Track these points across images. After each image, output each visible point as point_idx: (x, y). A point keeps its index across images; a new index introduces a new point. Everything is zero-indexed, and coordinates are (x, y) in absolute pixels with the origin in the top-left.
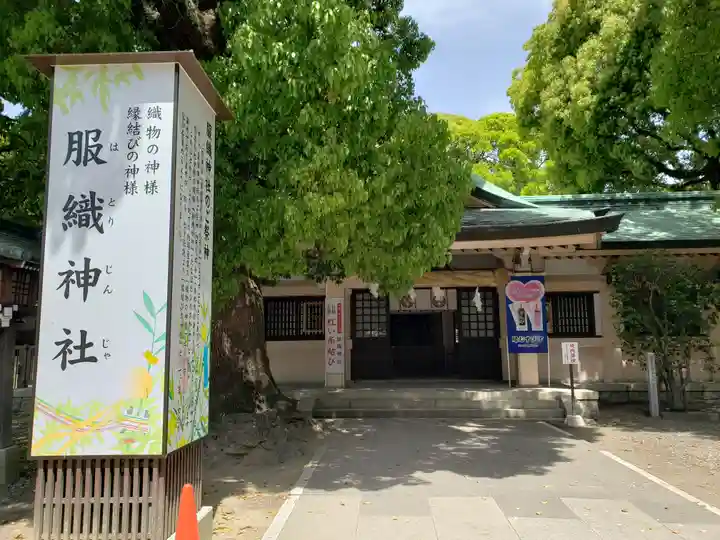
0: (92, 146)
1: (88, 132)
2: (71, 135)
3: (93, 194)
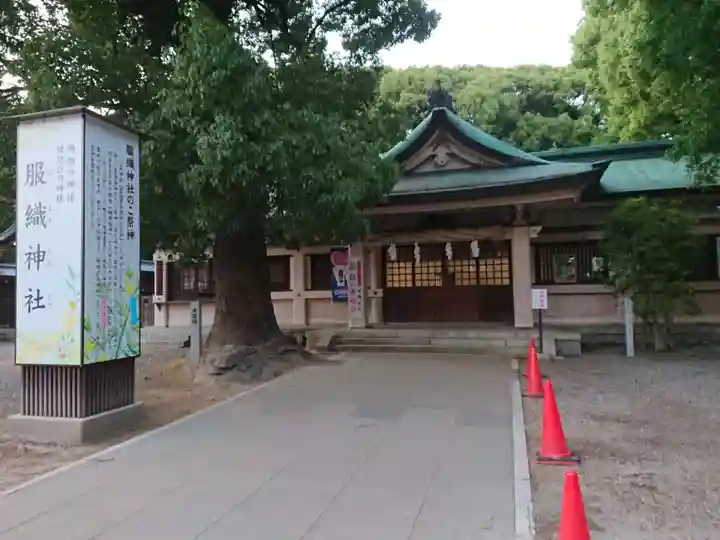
0: (39, 173)
3: (40, 204)
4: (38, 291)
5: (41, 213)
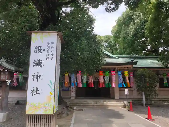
0: (40, 50)
1: (39, 47)
2: (35, 47)
3: (39, 59)
4: (37, 88)
5: (40, 62)
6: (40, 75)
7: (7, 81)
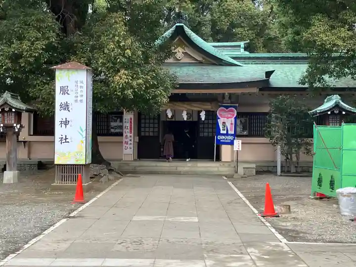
1: (65, 87)
2: (61, 87)
3: (67, 102)
4: (66, 136)
5: (67, 106)
6: (69, 121)
7: (15, 125)
